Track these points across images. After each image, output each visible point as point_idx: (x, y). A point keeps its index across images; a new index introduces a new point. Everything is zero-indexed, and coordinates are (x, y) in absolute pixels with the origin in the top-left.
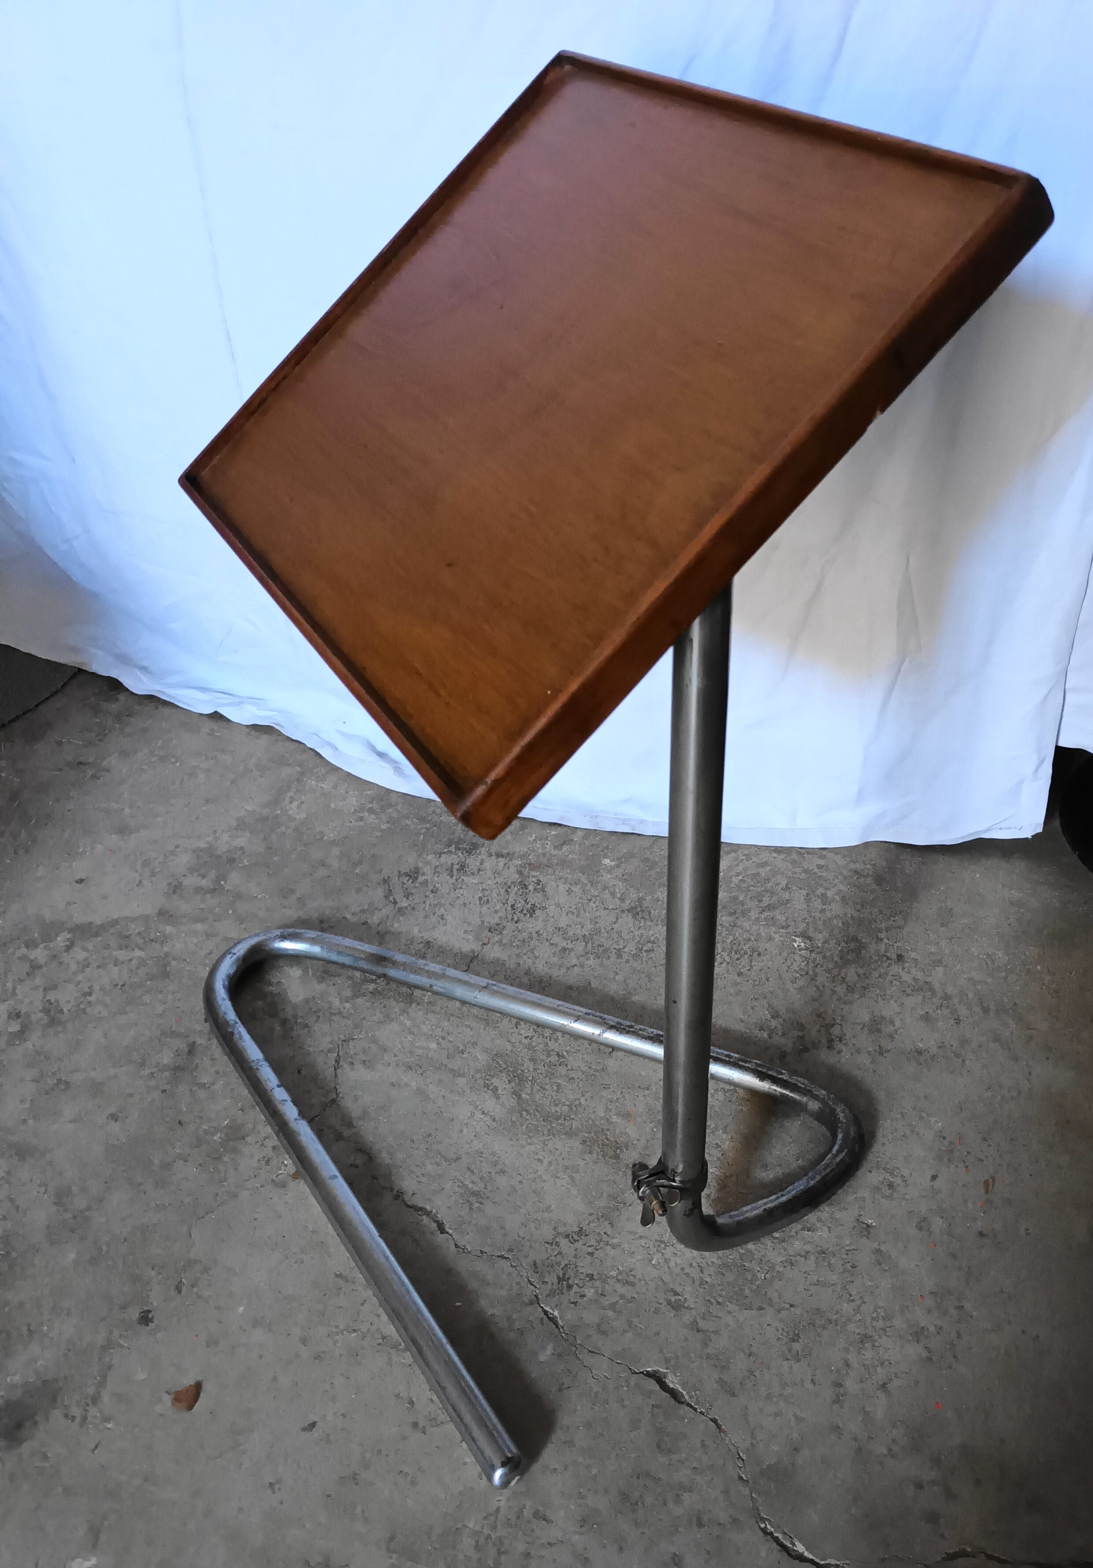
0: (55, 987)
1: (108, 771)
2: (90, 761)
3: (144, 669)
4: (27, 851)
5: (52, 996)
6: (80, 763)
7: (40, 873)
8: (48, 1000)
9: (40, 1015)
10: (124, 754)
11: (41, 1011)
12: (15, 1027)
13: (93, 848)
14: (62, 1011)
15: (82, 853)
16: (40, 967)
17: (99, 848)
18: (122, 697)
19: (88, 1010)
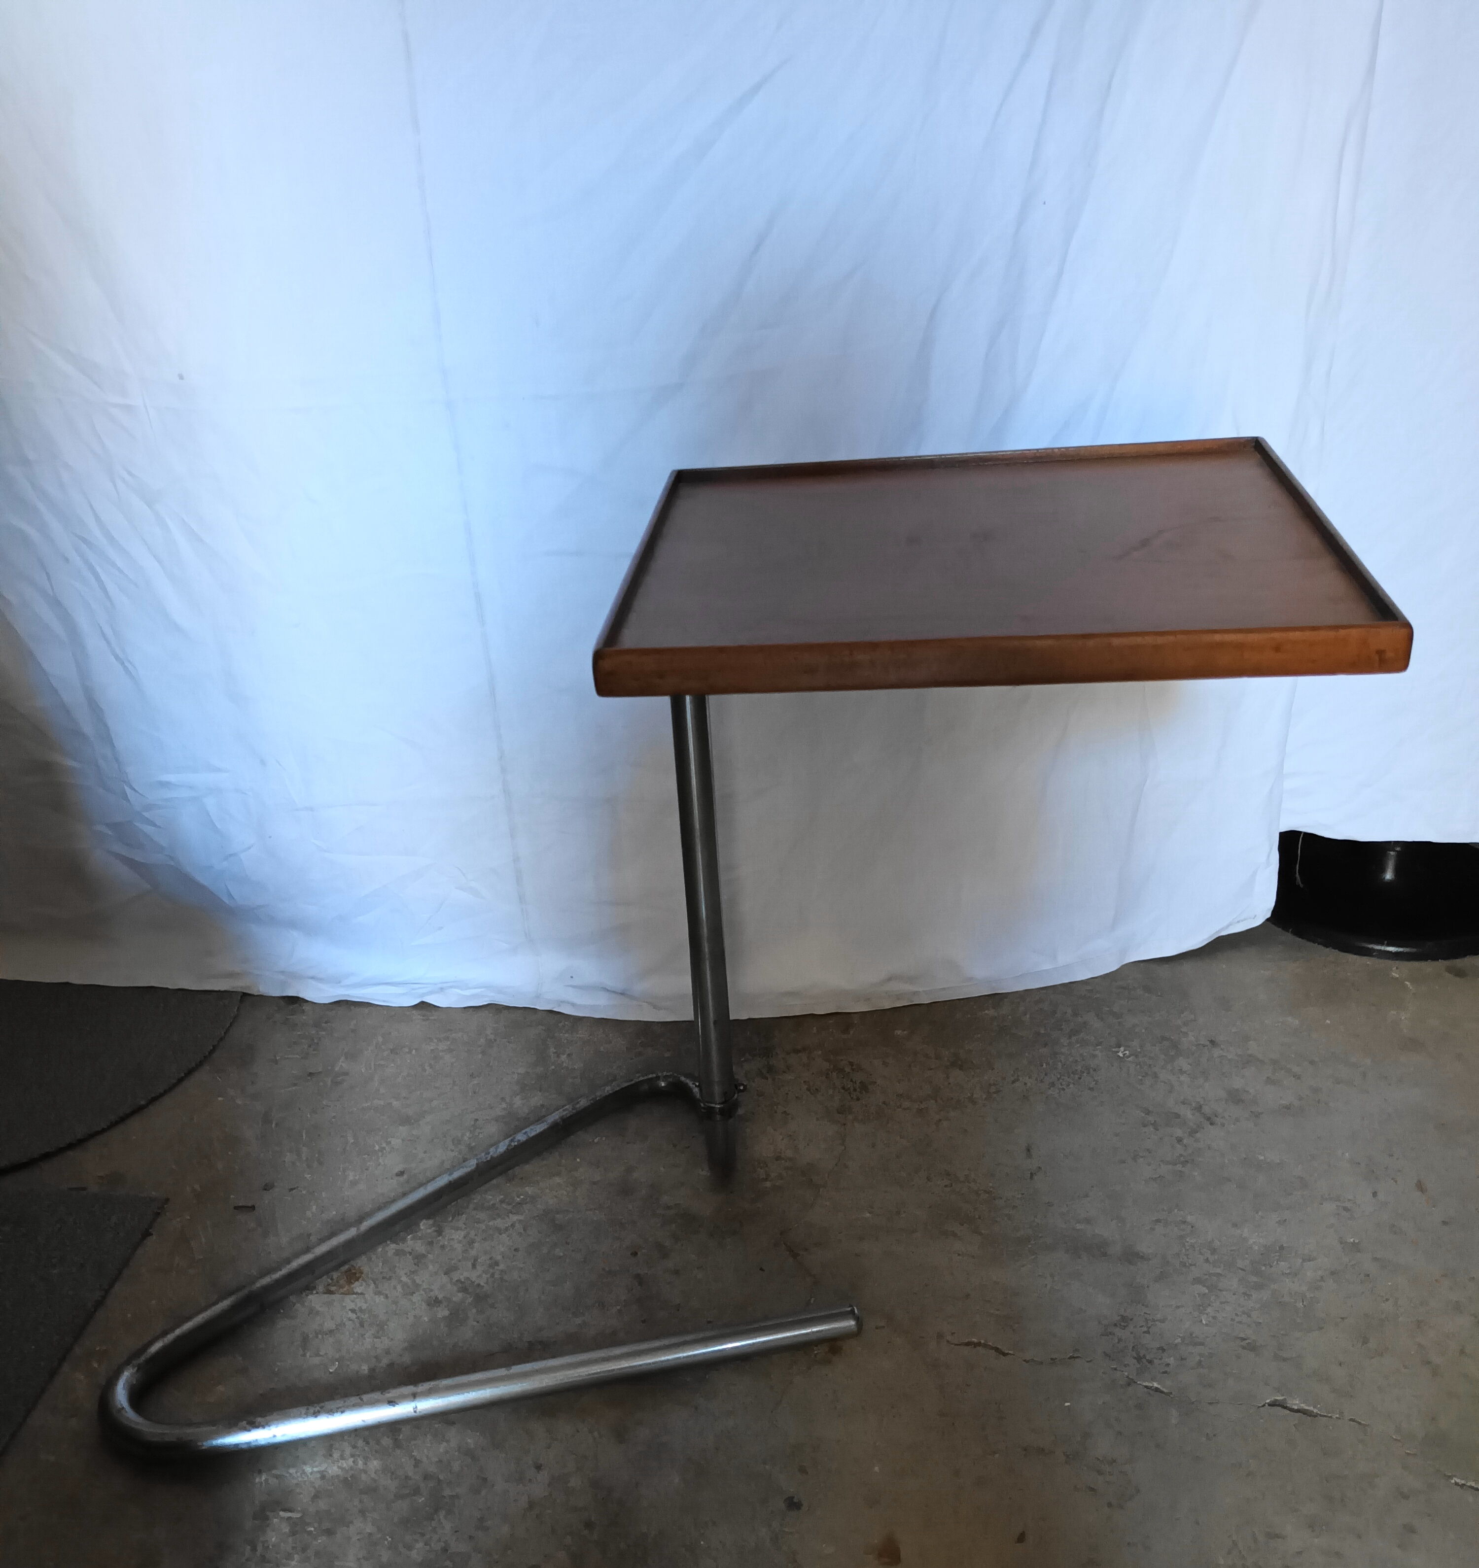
0: (455, 1268)
1: (346, 1074)
2: (320, 1070)
3: (313, 978)
4: (321, 1163)
5: (456, 1276)
6: (311, 1074)
7: (351, 1178)
8: (457, 1281)
9: (460, 1295)
10: (352, 1056)
11: (459, 1291)
12: (442, 1312)
13: (389, 1143)
14: (479, 1285)
15: (382, 1149)
16: (424, 1256)
17: (396, 1142)
18: (306, 1007)
19: (506, 1277)
